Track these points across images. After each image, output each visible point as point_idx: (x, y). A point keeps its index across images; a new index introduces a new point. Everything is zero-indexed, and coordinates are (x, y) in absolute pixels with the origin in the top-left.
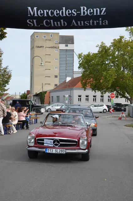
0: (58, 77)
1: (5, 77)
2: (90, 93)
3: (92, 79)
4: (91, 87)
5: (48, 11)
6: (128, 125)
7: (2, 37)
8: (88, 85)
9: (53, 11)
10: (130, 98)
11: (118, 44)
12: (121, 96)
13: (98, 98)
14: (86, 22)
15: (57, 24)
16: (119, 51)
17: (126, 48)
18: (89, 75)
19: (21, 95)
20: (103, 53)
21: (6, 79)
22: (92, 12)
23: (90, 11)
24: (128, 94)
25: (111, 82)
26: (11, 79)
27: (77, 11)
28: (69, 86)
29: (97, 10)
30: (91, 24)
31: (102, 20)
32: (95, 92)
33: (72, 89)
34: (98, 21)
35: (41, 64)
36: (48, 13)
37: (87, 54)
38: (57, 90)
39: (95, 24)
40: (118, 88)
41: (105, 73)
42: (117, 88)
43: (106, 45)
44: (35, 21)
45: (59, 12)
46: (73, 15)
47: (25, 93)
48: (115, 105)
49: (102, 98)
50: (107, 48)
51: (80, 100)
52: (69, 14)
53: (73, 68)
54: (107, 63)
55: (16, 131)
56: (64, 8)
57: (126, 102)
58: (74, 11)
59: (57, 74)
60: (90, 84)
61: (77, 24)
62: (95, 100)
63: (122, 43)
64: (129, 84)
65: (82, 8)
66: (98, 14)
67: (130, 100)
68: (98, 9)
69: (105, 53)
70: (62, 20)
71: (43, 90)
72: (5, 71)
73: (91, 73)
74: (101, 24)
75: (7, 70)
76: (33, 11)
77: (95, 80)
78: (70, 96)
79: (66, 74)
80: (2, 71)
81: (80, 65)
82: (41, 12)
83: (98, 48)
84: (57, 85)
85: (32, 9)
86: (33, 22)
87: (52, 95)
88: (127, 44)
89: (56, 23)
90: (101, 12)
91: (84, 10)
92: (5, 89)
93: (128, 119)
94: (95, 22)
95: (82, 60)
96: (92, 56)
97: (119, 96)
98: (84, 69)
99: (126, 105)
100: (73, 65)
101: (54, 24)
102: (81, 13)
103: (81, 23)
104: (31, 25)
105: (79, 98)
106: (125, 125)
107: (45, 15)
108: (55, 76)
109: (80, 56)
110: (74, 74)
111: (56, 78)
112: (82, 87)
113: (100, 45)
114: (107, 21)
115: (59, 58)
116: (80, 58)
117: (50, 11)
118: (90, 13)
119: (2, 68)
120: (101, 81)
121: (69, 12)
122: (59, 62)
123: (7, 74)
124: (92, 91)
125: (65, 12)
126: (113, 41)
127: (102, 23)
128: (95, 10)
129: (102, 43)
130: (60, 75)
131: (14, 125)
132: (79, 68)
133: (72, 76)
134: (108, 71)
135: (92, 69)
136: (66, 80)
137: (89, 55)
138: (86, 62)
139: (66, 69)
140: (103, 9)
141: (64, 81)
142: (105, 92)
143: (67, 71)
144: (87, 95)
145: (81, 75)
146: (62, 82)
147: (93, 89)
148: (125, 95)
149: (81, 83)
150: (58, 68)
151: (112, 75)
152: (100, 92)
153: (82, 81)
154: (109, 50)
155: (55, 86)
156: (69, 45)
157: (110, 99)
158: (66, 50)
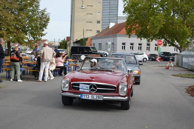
0: (101, 23)
1: (43, 20)
2: (136, 40)
3: (137, 25)
4: (136, 34)
6: (176, 74)
8: (133, 32)
10: (179, 46)
12: (170, 44)
13: (144, 46)
18: (134, 20)
19: (60, 41)
21: (44, 23)
24: (177, 42)
25: (158, 28)
28: (112, 33)
32: (141, 39)
33: (115, 36)
35: (82, 6)
38: (98, 37)
40: (167, 36)
41: (152, 18)
42: (165, 35)
47: (64, 40)
48: (162, 54)
49: (148, 46)
51: (124, 48)
53: (117, 13)
55: (53, 77)
57: (175, 51)
59: (100, 19)
60: (136, 30)
62: (140, 48)
64: (180, 31)
67: (181, 49)
71: (84, 37)
72: (43, 14)
73: (137, 18)
75: (45, 13)
77: (141, 27)
78: (113, 44)
79: (109, 20)
80: (40, 14)
81: (125, 9)
84: (99, 31)
87: (93, 42)
92: (42, 33)
95: (127, 4)
97: (167, 44)
98: (129, 13)
100: (118, 10)
105: (123, 46)
108: (98, 21)
111: (98, 24)
112: (126, 33)
115: (102, 1)
119: (39, 11)
120: (148, 27)
122: (102, 7)
123: (46, 18)
124: (138, 38)
130: (102, 21)
131: (51, 71)
132: (124, 12)
135: (138, 13)
136: (109, 27)
138: (132, 6)
139: (110, 14)
141: (107, 27)
142: (152, 39)
143: (111, 16)
144: (132, 42)
145: (126, 20)
146: (105, 28)
147: (138, 37)
148: (174, 43)
149: (126, 30)
150: (101, 12)
151: (160, 21)
152: (146, 40)
153: (127, 27)
155: (97, 32)
157: (157, 48)
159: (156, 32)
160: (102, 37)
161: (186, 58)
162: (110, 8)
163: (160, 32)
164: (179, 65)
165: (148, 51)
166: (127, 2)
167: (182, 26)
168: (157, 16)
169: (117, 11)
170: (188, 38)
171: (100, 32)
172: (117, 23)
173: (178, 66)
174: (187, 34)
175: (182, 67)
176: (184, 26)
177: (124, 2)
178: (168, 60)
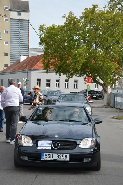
0: (9, 55)
2: (53, 76)
3: (56, 59)
4: (54, 69)
6: (117, 117)
8: (51, 67)
11: (91, 15)
13: (62, 83)
16: (91, 24)
17: (99, 21)
18: (52, 53)
20: (71, 25)
24: (100, 78)
25: (81, 63)
28: (25, 67)
32: (60, 75)
33: (29, 71)
37: (51, 27)
38: (9, 72)
41: (73, 52)
42: (87, 71)
43: (75, 16)
49: (67, 83)
50: (76, 20)
53: (28, 44)
54: (75, 38)
57: (96, 88)
60: (54, 65)
62: (58, 85)
63: (96, 14)
64: (104, 66)
69: (73, 25)
73: (55, 51)
77: (60, 61)
79: (19, 51)
81: (41, 40)
83: (65, 19)
84: (7, 65)
88: (101, 15)
95: (44, 34)
96: (58, 29)
98: (46, 45)
99: (98, 92)
100: (29, 40)
105: (38, 83)
106: (112, 118)
109: (41, 28)
110: (29, 52)
111: (6, 57)
112: (43, 68)
115: (10, 30)
120: (68, 62)
122: (9, 36)
124: (56, 74)
126: (84, 11)
129: (70, 12)
130: (11, 53)
132: (40, 44)
133: (28, 55)
134: (77, 49)
136: (19, 60)
137: (53, 28)
138: (49, 37)
139: (19, 45)
141: (17, 60)
142: (72, 75)
143: (20, 47)
144: (48, 78)
145: (43, 53)
146: (14, 62)
147: (57, 72)
148: (97, 80)
149: (43, 64)
150: (9, 43)
152: (65, 76)
153: (44, 61)
154: (79, 22)
155: (5, 66)
156: (22, 13)
157: (77, 84)
158: (19, 20)
159: (79, 67)
160: (11, 72)
161: (119, 98)
162: (19, 38)
163: (82, 68)
164: (111, 105)
165: (67, 88)
166: (44, 32)
167: (106, 61)
168: (79, 49)
169: (28, 42)
170: (111, 74)
171: (9, 65)
172: (28, 56)
173: (109, 106)
174: (111, 69)
175: (114, 108)
177: (40, 31)
178: (92, 98)
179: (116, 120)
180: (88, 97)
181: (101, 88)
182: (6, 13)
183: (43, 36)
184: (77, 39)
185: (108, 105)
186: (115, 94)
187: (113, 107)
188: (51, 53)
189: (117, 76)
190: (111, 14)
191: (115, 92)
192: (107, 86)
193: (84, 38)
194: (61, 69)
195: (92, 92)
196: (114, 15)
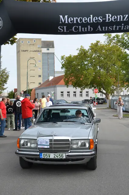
0: (42, 76)
2: (71, 89)
3: (73, 78)
4: (72, 84)
5: (77, 18)
6: (116, 115)
7: (13, 42)
8: (70, 83)
9: (82, 18)
11: (95, 47)
13: (78, 93)
14: (109, 28)
15: (84, 30)
16: (95, 53)
17: (101, 51)
19: (8, 92)
20: (83, 55)
22: (116, 19)
23: (114, 17)
24: (103, 89)
25: (90, 80)
26: (8, 79)
27: (103, 18)
28: (53, 84)
29: (120, 17)
30: (114, 29)
31: (124, 26)
32: (76, 88)
33: (55, 87)
34: (120, 27)
35: (35, 65)
36: (77, 20)
38: (41, 88)
39: (118, 29)
41: (85, 72)
42: (94, 85)
43: (85, 49)
44: (65, 27)
45: (87, 19)
46: (99, 21)
47: (12, 91)
49: (81, 93)
50: (85, 51)
52: (96, 21)
54: (85, 63)
56: (91, 16)
57: (101, 96)
58: (100, 18)
59: (41, 74)
60: (72, 81)
61: (102, 29)
62: (75, 95)
63: (99, 46)
64: (106, 81)
65: (107, 15)
66: (122, 20)
67: (106, 94)
68: (122, 16)
70: (89, 26)
71: (30, 88)
72: (4, 72)
73: (72, 72)
74: (122, 29)
75: (6, 71)
76: (64, 19)
77: (76, 79)
79: (48, 74)
81: (63, 65)
82: (71, 19)
83: (78, 52)
84: (41, 83)
85: (64, 17)
86: (63, 29)
87: (37, 92)
88: (102, 47)
89: (83, 28)
90: (124, 18)
91: (109, 17)
93: (111, 110)
94: (118, 27)
96: (73, 58)
98: (66, 69)
99: (102, 99)
101: (82, 29)
102: (106, 20)
103: (105, 29)
104: (61, 31)
105: (61, 94)
106: (113, 116)
107: (75, 22)
108: (39, 76)
110: (55, 74)
111: (40, 78)
112: (64, 84)
113: (80, 48)
114: (128, 26)
116: (63, 59)
117: (79, 18)
118: (114, 20)
119: (1, 70)
120: (81, 79)
121: (95, 18)
122: (42, 64)
123: (6, 75)
125: (92, 19)
126: (91, 45)
127: (124, 27)
128: (119, 16)
129: (82, 46)
132: (62, 68)
134: (87, 70)
136: (49, 79)
137: (70, 57)
138: (68, 63)
139: (48, 70)
140: (126, 16)
141: (47, 80)
142: (84, 88)
144: (68, 91)
145: (64, 74)
146: (45, 81)
147: (74, 86)
148: (101, 90)
149: (64, 81)
150: (41, 68)
151: (91, 74)
152: (80, 89)
153: (65, 79)
154: (87, 53)
155: (39, 84)
156: (50, 49)
157: (88, 94)
158: (48, 53)
159: (89, 82)
160: (44, 88)
162: (48, 65)
163: (91, 83)
165: (81, 97)
168: (88, 70)
169: (54, 67)
170: (111, 86)
172: (54, 76)
174: (111, 83)
176: (108, 77)
177: (62, 60)
178: (98, 103)
179: (115, 117)
180: (96, 102)
181: (104, 96)
182: (39, 49)
183: (64, 63)
184: (87, 64)
185: (110, 107)
186: (114, 100)
187: (113, 108)
188: (70, 74)
189: (115, 88)
190: (109, 46)
191: (114, 98)
192: (108, 95)
193: (91, 63)
194: (76, 84)
195: (98, 99)
196: (111, 47)
